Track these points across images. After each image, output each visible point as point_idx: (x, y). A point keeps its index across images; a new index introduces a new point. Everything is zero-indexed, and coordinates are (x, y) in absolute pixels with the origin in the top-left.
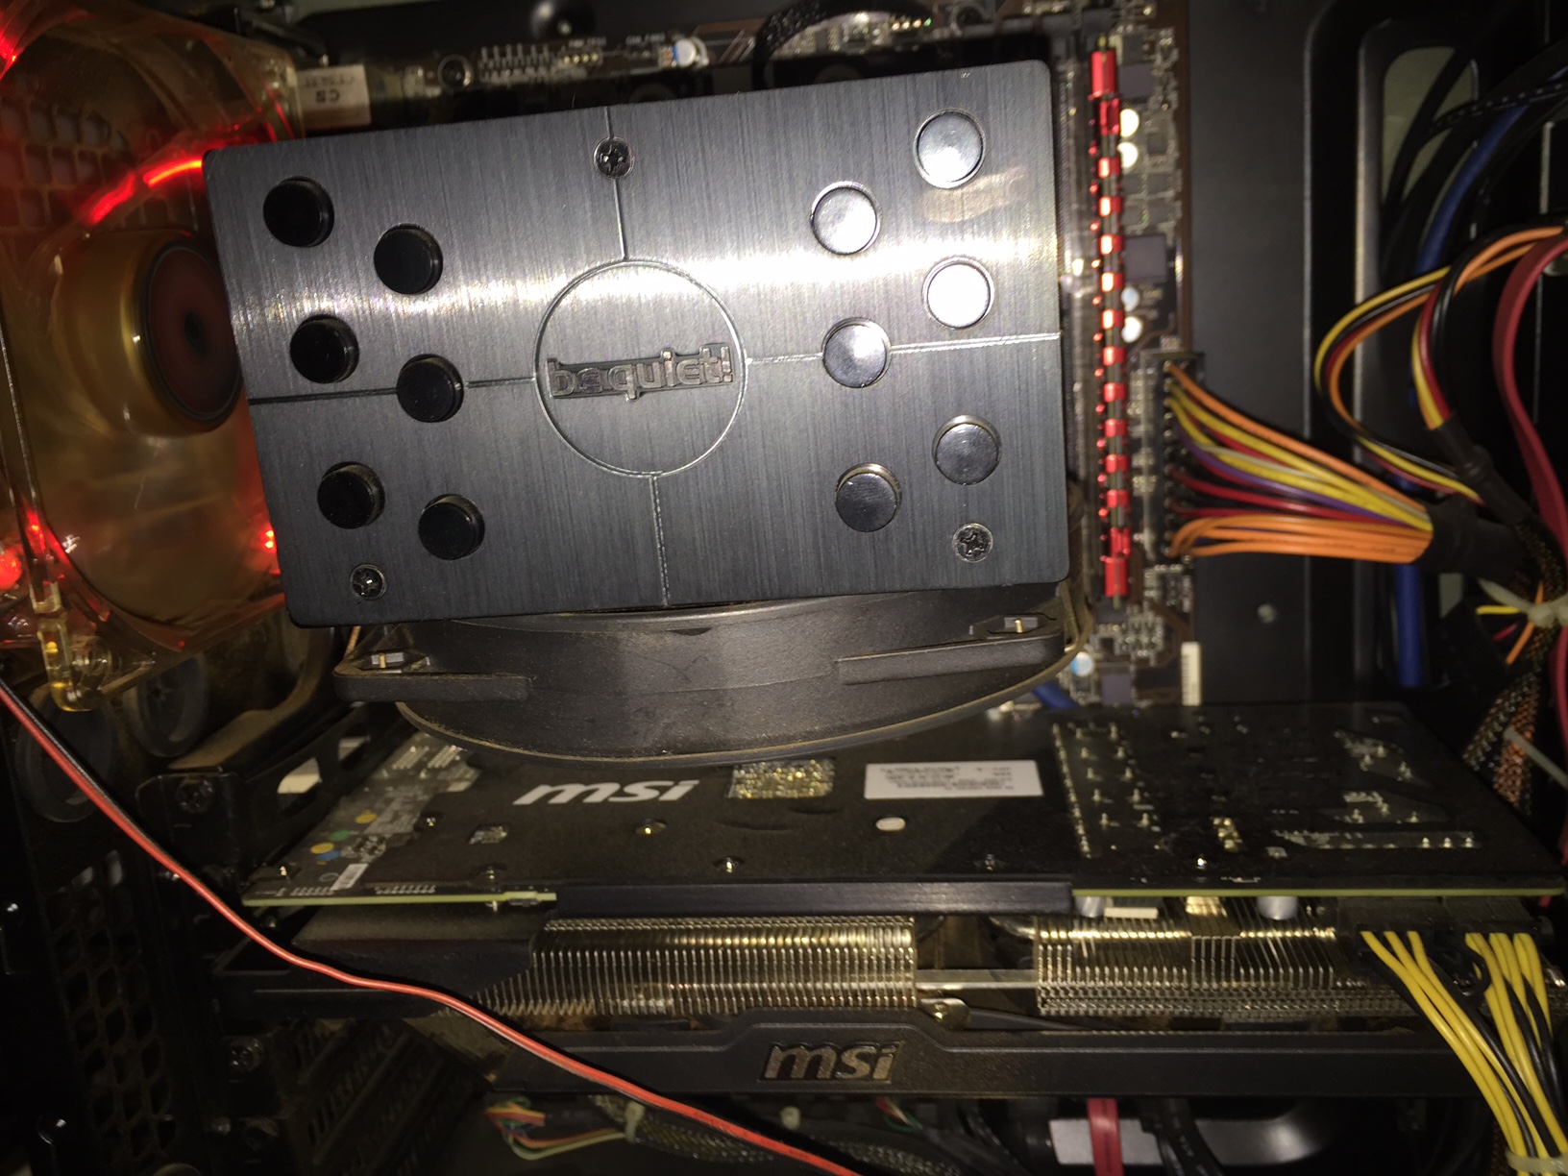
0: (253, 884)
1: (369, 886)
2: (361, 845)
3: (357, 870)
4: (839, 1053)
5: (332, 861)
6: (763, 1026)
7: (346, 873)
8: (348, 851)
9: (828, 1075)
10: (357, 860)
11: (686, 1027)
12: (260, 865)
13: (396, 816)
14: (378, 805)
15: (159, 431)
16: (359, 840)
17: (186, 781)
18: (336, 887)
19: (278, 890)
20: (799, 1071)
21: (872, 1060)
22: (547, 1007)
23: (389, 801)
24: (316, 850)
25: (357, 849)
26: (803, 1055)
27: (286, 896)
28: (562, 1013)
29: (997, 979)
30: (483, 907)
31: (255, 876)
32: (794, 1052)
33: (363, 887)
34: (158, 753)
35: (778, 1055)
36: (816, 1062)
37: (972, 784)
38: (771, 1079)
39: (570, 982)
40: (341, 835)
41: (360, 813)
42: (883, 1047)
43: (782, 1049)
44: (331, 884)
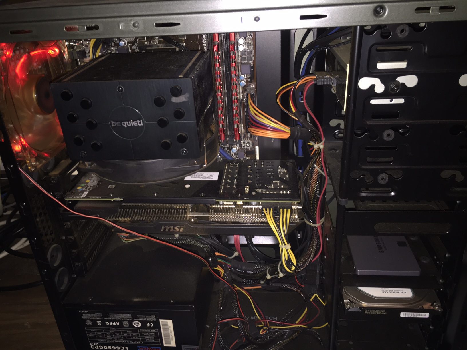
0: (66, 195)
1: (88, 197)
2: (87, 187)
3: (86, 193)
4: (174, 227)
5: (81, 191)
6: (161, 223)
7: (84, 194)
8: (84, 189)
9: (172, 231)
10: (86, 191)
11: (147, 222)
12: (67, 192)
13: (94, 181)
14: (90, 178)
15: (40, 114)
16: (87, 186)
17: (52, 177)
18: (82, 197)
19: (71, 197)
20: (167, 230)
21: (180, 228)
22: (122, 219)
23: (92, 177)
24: (78, 188)
25: (86, 188)
26: (168, 228)
27: (73, 198)
28: (125, 220)
29: (204, 214)
30: (110, 201)
31: (66, 194)
32: (166, 227)
33: (87, 196)
34: (46, 172)
35: (163, 228)
36: (170, 229)
37: (205, 177)
38: (162, 231)
39: (126, 215)
40: (83, 185)
41: (86, 180)
42: (181, 226)
43: (164, 226)
44: (81, 196)
